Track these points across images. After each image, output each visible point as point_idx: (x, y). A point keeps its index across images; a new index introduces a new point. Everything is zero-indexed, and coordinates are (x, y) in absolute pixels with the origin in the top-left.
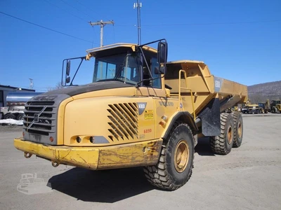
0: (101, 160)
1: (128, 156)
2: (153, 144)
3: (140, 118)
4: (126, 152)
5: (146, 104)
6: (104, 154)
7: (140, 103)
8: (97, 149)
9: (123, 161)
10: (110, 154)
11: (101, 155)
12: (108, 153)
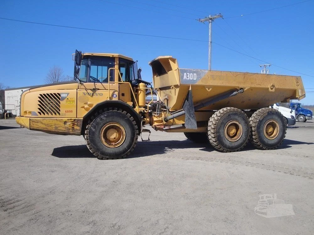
0: (31, 124)
1: (51, 125)
2: (72, 121)
3: (62, 103)
4: (50, 123)
5: (68, 94)
6: (33, 121)
7: (63, 93)
8: (29, 118)
9: (48, 128)
10: (38, 122)
11: (31, 121)
12: (36, 121)
